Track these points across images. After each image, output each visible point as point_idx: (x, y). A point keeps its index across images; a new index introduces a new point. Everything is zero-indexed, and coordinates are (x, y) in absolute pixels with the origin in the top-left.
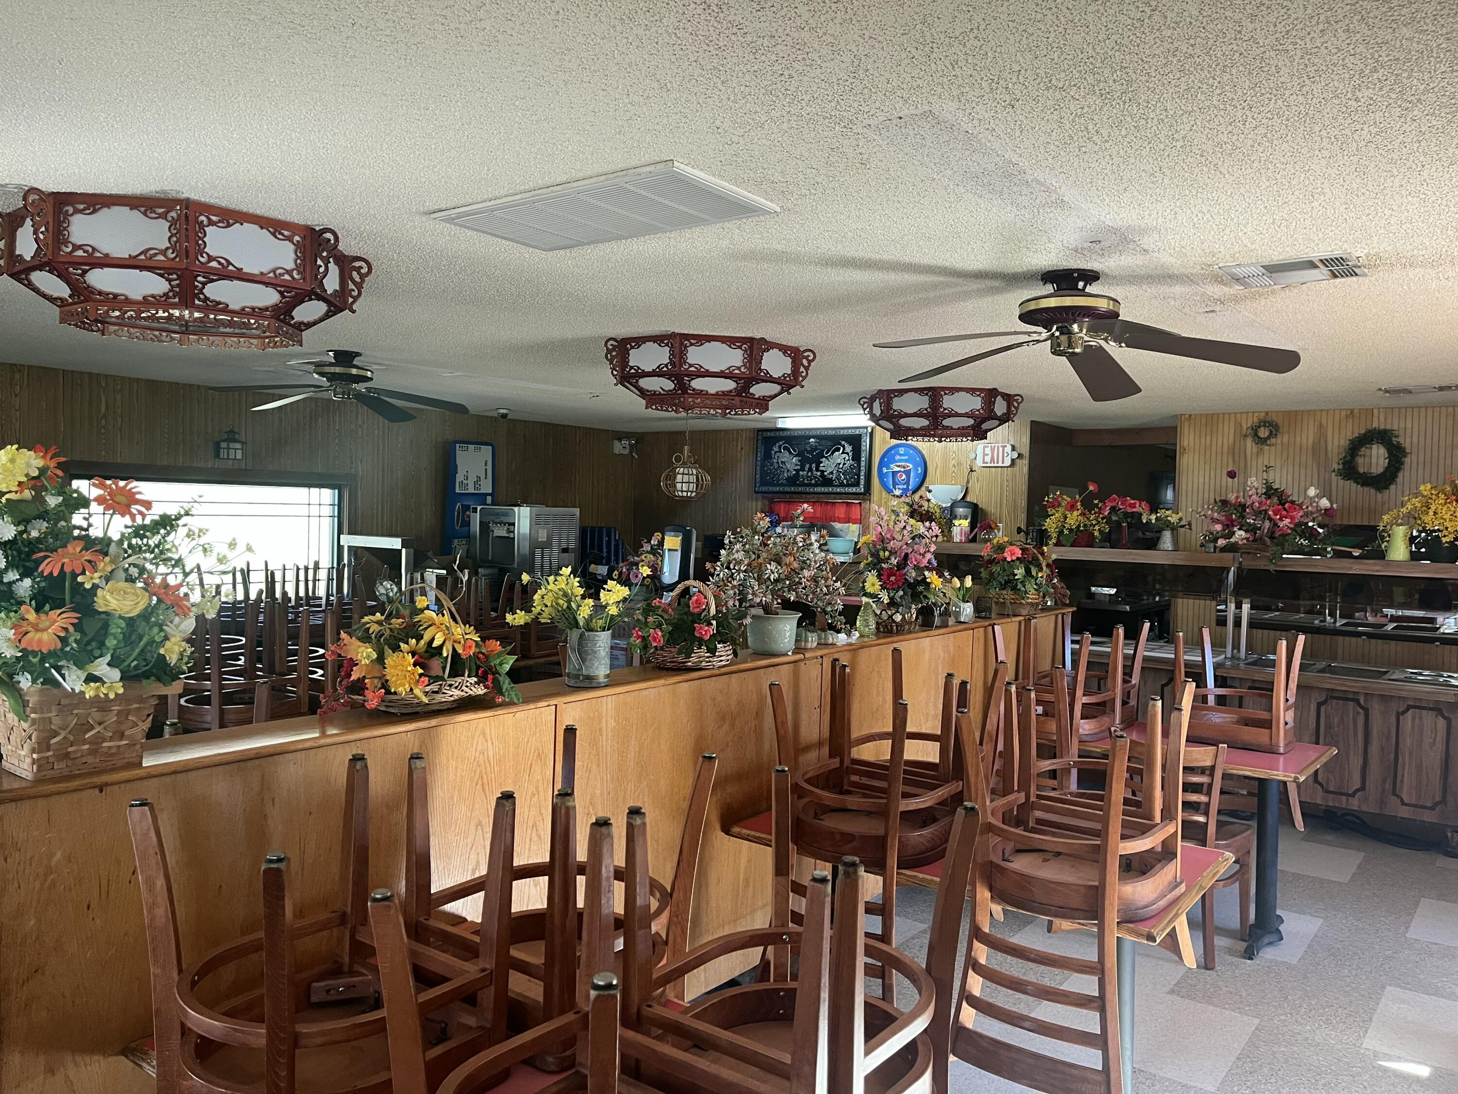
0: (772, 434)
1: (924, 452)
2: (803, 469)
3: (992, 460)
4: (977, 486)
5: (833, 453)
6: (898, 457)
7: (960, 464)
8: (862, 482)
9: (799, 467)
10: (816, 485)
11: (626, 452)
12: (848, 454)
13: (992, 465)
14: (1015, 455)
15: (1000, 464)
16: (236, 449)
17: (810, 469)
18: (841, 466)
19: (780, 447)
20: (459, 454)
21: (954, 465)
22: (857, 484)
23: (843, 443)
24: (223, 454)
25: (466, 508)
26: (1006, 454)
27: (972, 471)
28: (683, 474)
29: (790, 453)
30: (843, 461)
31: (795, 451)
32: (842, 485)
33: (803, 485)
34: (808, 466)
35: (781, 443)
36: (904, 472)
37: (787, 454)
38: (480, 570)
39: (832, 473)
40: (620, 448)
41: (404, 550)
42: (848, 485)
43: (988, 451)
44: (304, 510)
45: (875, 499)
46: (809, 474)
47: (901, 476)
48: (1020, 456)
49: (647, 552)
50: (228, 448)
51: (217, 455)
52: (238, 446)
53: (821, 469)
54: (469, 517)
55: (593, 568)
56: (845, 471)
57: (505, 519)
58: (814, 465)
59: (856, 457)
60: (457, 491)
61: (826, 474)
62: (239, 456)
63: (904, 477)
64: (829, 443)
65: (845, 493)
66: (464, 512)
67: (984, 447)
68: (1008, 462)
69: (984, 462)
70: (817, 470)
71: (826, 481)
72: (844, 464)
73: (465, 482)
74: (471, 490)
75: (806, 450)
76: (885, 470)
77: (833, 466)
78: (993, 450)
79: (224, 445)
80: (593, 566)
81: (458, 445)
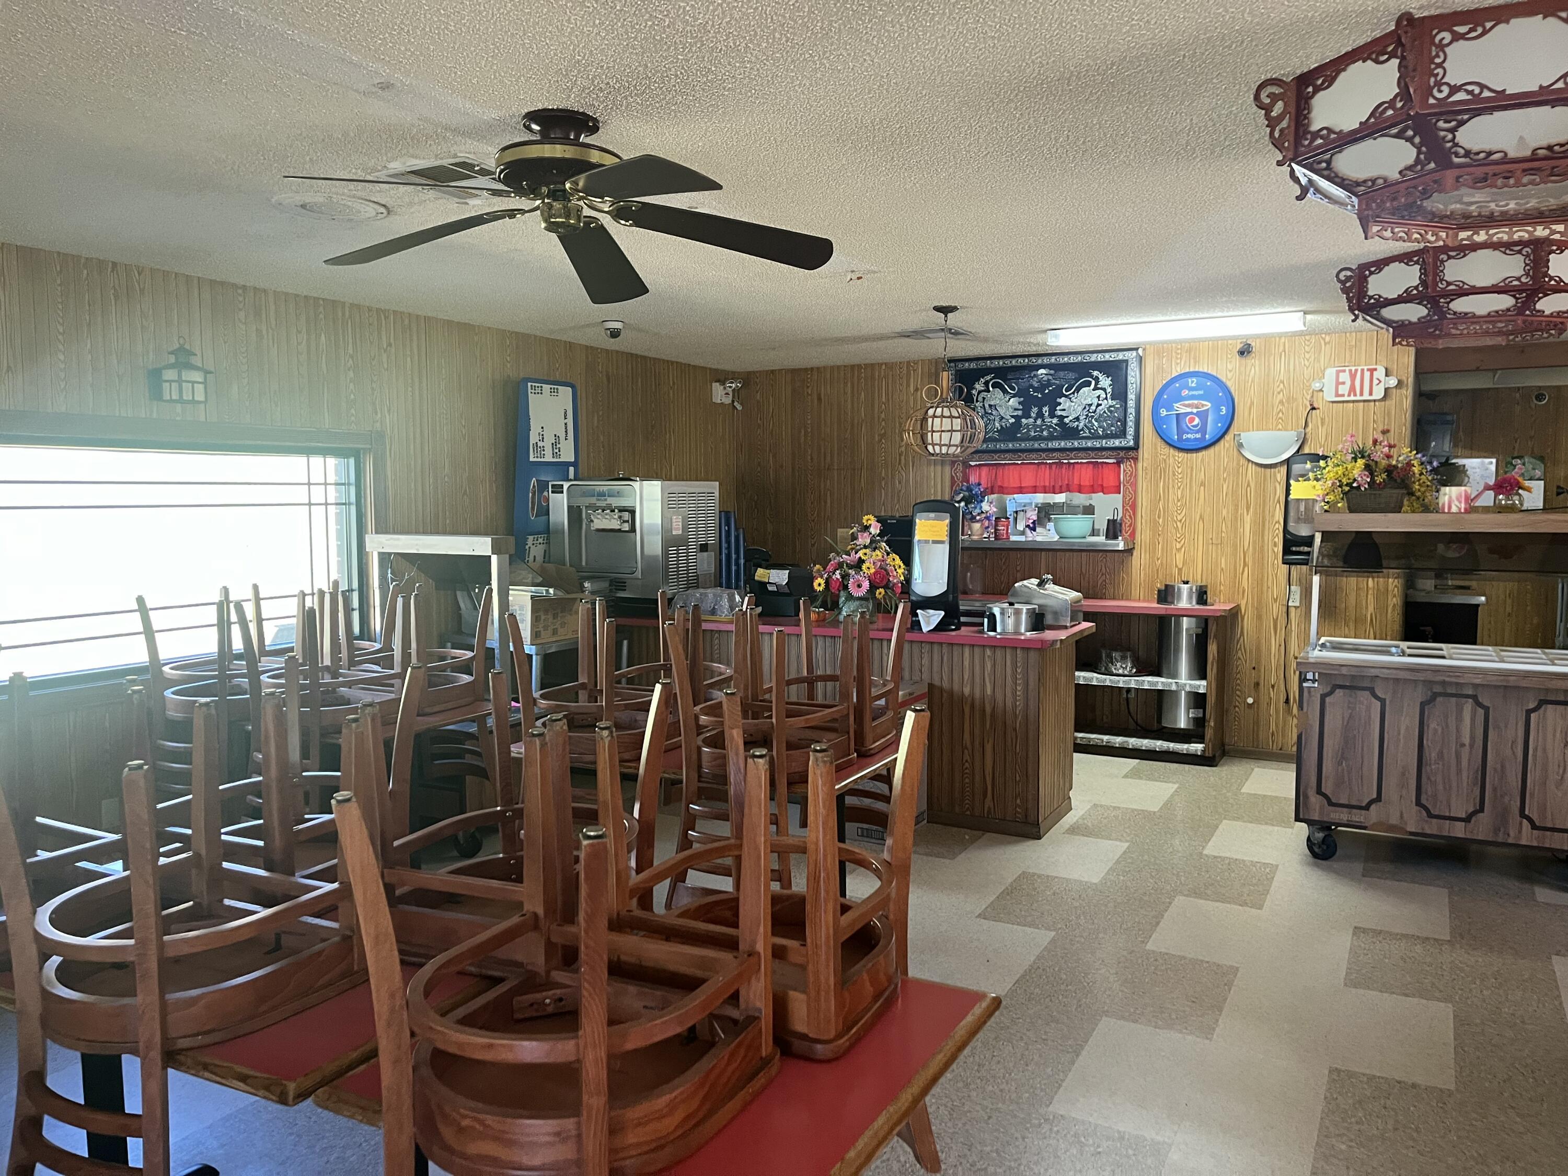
0: (973, 365)
1: (1229, 384)
2: (1028, 416)
3: (1352, 389)
4: (1322, 432)
5: (1078, 390)
6: (1185, 392)
7: (1291, 399)
8: (1131, 431)
9: (1020, 413)
10: (1051, 438)
11: (728, 400)
12: (1104, 390)
13: (1352, 398)
14: (1393, 382)
15: (1366, 396)
16: (193, 383)
17: (1040, 415)
18: (1093, 408)
19: (986, 383)
20: (533, 400)
21: (1281, 402)
22: (1123, 434)
23: (1095, 373)
24: (170, 392)
25: (543, 486)
26: (1375, 382)
27: (1313, 409)
28: (942, 416)
29: (1005, 391)
30: (1096, 401)
31: (1013, 388)
32: (1095, 436)
33: (1028, 439)
34: (1035, 410)
35: (988, 378)
36: (1198, 414)
37: (998, 393)
38: (586, 585)
39: (1077, 419)
40: (720, 394)
41: (494, 559)
42: (1106, 437)
43: (1345, 377)
44: (300, 495)
45: (1146, 456)
46: (1039, 422)
47: (1192, 420)
48: (1400, 384)
49: (865, 547)
50: (180, 381)
51: (156, 394)
52: (197, 376)
53: (1059, 413)
54: (547, 500)
55: (761, 574)
56: (1101, 415)
57: (615, 502)
58: (1046, 409)
59: (1120, 393)
60: (532, 459)
61: (1066, 420)
62: (200, 396)
63: (1197, 421)
64: (1071, 375)
65: (1102, 449)
66: (541, 491)
67: (1338, 372)
68: (1379, 393)
69: (1337, 395)
70: (1052, 415)
71: (1070, 432)
72: (1099, 405)
73: (540, 444)
74: (549, 458)
75: (1032, 386)
76: (1164, 412)
77: (1080, 409)
78: (1353, 376)
79: (170, 374)
80: (760, 571)
81: (529, 384)
